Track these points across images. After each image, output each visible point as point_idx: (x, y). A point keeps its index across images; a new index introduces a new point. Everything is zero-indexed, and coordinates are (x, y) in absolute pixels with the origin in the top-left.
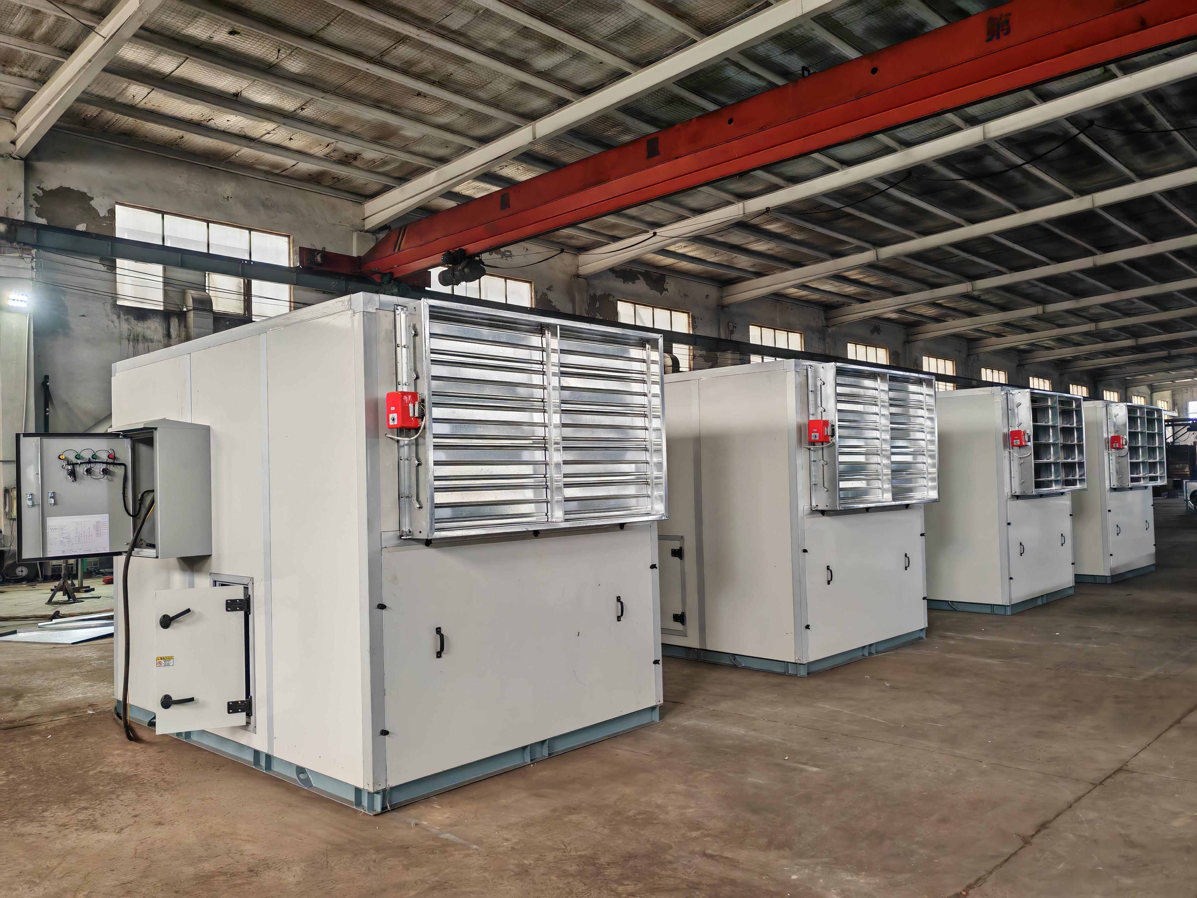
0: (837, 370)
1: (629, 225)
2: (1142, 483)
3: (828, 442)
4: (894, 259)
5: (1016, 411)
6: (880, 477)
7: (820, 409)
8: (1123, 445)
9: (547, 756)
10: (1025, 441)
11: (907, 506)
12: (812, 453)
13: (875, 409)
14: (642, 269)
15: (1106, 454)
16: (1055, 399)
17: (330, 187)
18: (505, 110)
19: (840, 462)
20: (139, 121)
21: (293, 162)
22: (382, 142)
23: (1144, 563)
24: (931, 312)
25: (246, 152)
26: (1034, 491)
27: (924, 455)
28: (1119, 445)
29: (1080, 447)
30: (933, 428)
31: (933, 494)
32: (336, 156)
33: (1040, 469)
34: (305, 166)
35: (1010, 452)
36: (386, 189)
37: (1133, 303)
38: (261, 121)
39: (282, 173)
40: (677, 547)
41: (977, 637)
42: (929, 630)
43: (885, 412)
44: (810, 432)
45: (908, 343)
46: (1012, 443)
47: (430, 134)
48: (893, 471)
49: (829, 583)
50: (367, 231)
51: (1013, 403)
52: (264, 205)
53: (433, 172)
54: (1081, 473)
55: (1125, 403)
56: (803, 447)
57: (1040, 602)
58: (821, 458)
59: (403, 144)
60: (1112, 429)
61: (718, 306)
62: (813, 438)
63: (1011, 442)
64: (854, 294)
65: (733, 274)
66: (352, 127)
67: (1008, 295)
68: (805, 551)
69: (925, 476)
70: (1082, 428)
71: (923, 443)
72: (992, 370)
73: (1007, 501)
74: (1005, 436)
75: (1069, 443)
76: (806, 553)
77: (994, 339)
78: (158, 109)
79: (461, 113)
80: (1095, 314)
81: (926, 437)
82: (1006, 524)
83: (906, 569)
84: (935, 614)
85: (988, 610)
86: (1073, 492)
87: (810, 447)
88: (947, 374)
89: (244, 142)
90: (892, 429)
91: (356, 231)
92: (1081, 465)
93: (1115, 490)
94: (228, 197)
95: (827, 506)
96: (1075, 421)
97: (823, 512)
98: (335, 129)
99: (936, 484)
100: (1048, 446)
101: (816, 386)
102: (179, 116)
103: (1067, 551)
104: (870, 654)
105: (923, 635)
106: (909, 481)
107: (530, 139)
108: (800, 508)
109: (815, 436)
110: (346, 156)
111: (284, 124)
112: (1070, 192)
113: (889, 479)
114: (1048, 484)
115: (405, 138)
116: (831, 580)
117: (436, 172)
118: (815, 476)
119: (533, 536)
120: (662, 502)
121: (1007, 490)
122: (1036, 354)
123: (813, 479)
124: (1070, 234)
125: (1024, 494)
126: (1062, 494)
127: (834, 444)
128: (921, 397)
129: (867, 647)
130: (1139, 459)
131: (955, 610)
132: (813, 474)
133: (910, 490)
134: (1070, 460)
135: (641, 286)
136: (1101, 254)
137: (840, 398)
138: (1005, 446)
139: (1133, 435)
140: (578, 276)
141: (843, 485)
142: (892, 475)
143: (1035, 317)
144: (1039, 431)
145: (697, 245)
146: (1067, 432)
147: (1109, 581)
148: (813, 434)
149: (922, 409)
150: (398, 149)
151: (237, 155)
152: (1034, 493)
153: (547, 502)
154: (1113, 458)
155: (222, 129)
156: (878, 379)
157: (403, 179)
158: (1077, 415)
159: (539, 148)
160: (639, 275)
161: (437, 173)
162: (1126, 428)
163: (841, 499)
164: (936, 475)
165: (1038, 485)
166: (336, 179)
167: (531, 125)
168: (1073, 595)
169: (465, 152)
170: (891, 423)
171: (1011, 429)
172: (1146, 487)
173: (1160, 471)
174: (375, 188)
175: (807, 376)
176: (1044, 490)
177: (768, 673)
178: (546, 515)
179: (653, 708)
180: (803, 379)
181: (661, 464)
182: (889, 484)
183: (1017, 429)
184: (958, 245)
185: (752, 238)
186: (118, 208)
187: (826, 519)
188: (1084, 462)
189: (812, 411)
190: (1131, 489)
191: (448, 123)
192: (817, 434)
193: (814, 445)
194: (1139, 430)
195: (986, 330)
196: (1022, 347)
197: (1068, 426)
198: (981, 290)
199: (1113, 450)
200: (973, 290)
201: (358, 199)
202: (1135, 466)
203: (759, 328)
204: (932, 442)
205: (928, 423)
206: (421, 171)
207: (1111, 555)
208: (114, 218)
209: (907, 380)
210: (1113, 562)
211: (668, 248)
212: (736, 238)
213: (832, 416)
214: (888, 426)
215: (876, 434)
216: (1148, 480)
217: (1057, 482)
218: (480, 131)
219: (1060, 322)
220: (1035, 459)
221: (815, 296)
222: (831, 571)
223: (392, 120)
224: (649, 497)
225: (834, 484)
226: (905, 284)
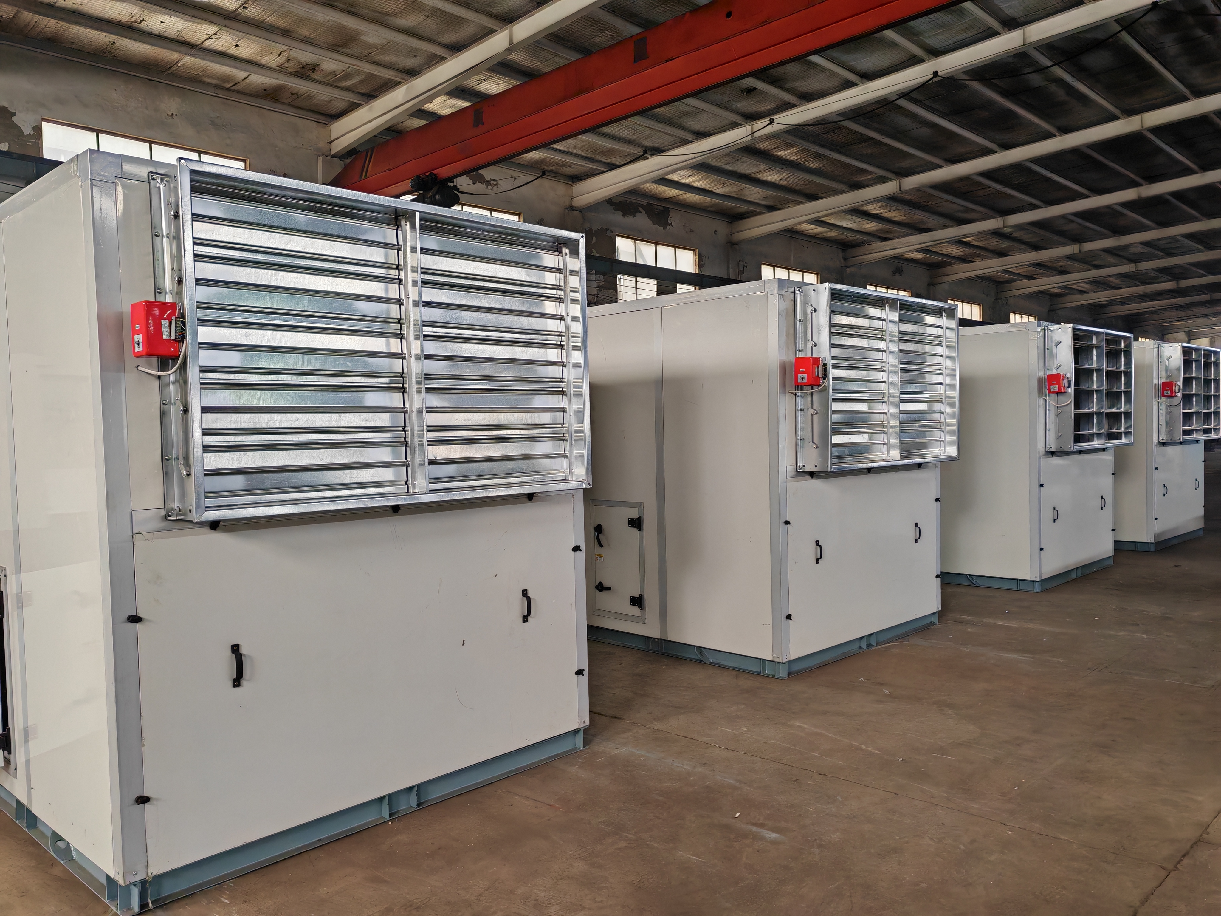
0: (832, 293)
1: (625, 149)
2: (1194, 436)
3: (819, 385)
4: (919, 190)
5: (1055, 351)
6: (886, 430)
7: (810, 344)
8: (1175, 392)
9: (416, 806)
10: (1064, 387)
11: (919, 465)
12: (799, 399)
13: (881, 345)
14: (644, 202)
15: (1155, 403)
16: (1101, 337)
17: (289, 104)
18: (477, 11)
19: (833, 411)
20: (62, 23)
21: (244, 74)
22: (340, 49)
23: (1192, 527)
24: (957, 251)
25: (189, 61)
26: (1073, 447)
27: (942, 403)
28: (1172, 392)
29: (1128, 394)
30: (954, 370)
31: (952, 451)
32: (292, 67)
33: (1081, 420)
34: (258, 79)
35: (1045, 400)
36: (353, 107)
37: (1177, 241)
38: (200, 23)
39: (232, 88)
40: (635, 516)
41: (1000, 623)
42: (941, 614)
43: (894, 348)
44: (797, 372)
45: (933, 285)
46: (1049, 389)
47: (395, 39)
48: (902, 423)
49: (817, 561)
50: (334, 156)
51: (1052, 341)
52: (213, 124)
53: (403, 86)
54: (1128, 425)
55: (1180, 344)
56: (787, 391)
57: (1074, 576)
58: (810, 406)
59: (366, 53)
60: (1163, 374)
61: (728, 242)
62: (799, 381)
63: (1047, 387)
64: (876, 231)
65: (744, 208)
66: (305, 32)
67: (1042, 232)
68: (787, 523)
69: (943, 428)
70: (1131, 372)
71: (940, 388)
72: (1022, 315)
73: (1040, 458)
74: (1040, 380)
75: (1115, 389)
76: (788, 526)
77: (1026, 282)
78: (81, 8)
79: (427, 14)
80: (1135, 254)
81: (945, 380)
82: (1038, 485)
83: (916, 542)
84: (950, 590)
85: (1014, 586)
86: (1117, 448)
87: (797, 391)
88: (973, 319)
89: (183, 49)
90: (902, 370)
91: (322, 155)
92: (1128, 415)
93: (1163, 444)
94: (173, 114)
95: (816, 466)
96: (1123, 363)
97: (812, 474)
98: (286, 33)
99: (955, 438)
100: (1090, 393)
101: (805, 314)
102: (106, 16)
103: (1107, 517)
104: (869, 645)
105: (935, 619)
106: (923, 435)
107: (506, 45)
108: (782, 469)
109: (803, 378)
110: (303, 67)
111: (226, 26)
112: (1117, 112)
113: (896, 433)
114: (1089, 438)
115: (370, 46)
116: (821, 558)
117: (405, 87)
118: (802, 429)
119: (391, 512)
120: (583, 464)
121: (1041, 445)
122: (1068, 298)
123: (799, 433)
124: (1113, 162)
125: (1061, 450)
126: (1104, 449)
127: (826, 389)
128: (940, 332)
129: (866, 637)
130: (1192, 409)
131: (974, 586)
132: (800, 426)
133: (924, 446)
134: (1114, 410)
135: (642, 220)
136: (1146, 185)
137: (835, 330)
138: (1040, 392)
139: (1187, 381)
140: (572, 208)
141: (837, 439)
142: (900, 427)
143: (1070, 258)
144: (1081, 374)
145: (703, 174)
146: (1113, 376)
147: (1152, 549)
148: (800, 376)
149: (941, 346)
150: (360, 59)
151: (179, 65)
152: (1072, 449)
153: (407, 466)
154: (1163, 407)
155: (157, 32)
156: (887, 307)
157: (371, 96)
158: (1125, 357)
159: (517, 57)
160: (640, 209)
161: (407, 87)
162: (1180, 373)
163: (833, 457)
164: (955, 428)
165: (1078, 439)
166: (295, 95)
167: (507, 28)
168: (1112, 566)
169: (437, 62)
170: (901, 363)
171: (1048, 373)
172: (1197, 441)
173: (1214, 422)
174: (340, 106)
175: (795, 301)
176: (1085, 445)
177: (740, 671)
178: (406, 483)
179: (576, 732)
180: (788, 304)
181: (580, 412)
182: (897, 438)
183: (1055, 372)
184: (988, 174)
185: (762, 167)
186: (45, 125)
187: (815, 483)
188: (1131, 412)
189: (800, 345)
190: (1181, 443)
191: (413, 27)
192: (805, 376)
193: (802, 389)
194: (1194, 375)
195: (1017, 272)
196: (1055, 290)
197: (1115, 369)
198: (1012, 226)
199: (1164, 399)
200: (1004, 227)
201: (322, 119)
202: (1187, 417)
203: (772, 268)
204: (952, 386)
205: (948, 363)
206: (388, 86)
207: (1156, 519)
208: (40, 136)
209: (923, 309)
210: (1158, 527)
211: (669, 177)
212: (746, 166)
213: (823, 352)
214: (896, 366)
215: (882, 376)
216: (1202, 433)
217: (1099, 435)
218: (451, 37)
219: (1096, 263)
220: (1075, 408)
221: (832, 234)
222: (820, 546)
223: (351, 23)
224: (566, 457)
225: (825, 438)
226: (931, 220)
